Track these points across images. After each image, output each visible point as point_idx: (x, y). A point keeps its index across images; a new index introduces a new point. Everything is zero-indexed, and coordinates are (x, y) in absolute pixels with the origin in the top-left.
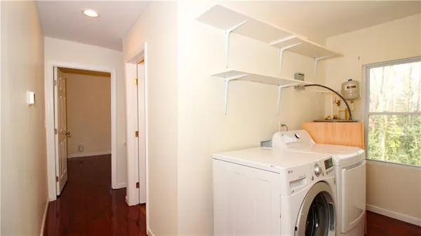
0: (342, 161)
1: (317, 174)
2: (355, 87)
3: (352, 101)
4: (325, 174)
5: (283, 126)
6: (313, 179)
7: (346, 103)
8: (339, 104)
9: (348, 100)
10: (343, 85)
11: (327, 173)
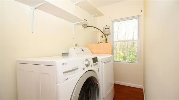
0: (102, 59)
1: (87, 66)
2: (108, 28)
3: (107, 35)
4: (93, 66)
5: (76, 45)
6: (84, 69)
7: (105, 36)
8: (102, 37)
9: (106, 35)
10: (104, 28)
11: (94, 66)
